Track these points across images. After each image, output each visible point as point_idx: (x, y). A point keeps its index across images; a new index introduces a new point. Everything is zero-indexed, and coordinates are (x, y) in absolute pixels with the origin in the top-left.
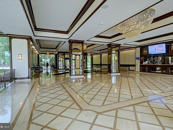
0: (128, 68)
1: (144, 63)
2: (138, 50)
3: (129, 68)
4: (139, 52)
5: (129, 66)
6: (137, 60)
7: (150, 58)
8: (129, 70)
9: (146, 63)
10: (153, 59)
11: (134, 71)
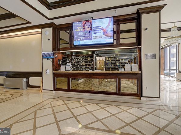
0: (25, 80)
1: (62, 69)
2: (48, 33)
3: (27, 82)
4: (51, 40)
5: (27, 75)
6: (45, 60)
7: (72, 58)
8: (28, 86)
9: (67, 68)
10: (76, 60)
11: (39, 87)
